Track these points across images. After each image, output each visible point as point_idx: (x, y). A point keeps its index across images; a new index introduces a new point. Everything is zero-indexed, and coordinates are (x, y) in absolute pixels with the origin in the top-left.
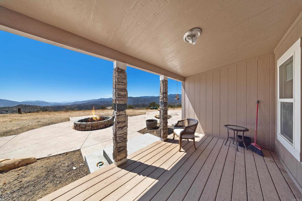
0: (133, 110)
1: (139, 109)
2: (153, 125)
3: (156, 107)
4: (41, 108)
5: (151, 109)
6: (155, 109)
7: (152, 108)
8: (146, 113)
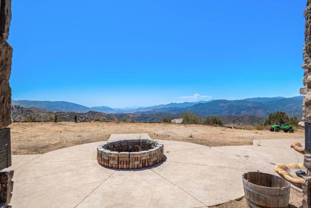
0: (223, 128)
1: (237, 128)
2: (269, 197)
3: (287, 127)
4: (106, 116)
5: (272, 130)
6: (286, 131)
7: (273, 126)
8: (255, 142)
